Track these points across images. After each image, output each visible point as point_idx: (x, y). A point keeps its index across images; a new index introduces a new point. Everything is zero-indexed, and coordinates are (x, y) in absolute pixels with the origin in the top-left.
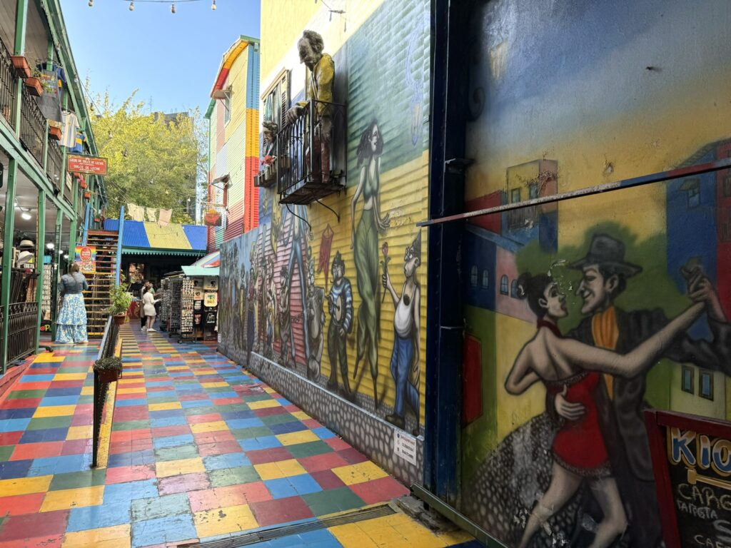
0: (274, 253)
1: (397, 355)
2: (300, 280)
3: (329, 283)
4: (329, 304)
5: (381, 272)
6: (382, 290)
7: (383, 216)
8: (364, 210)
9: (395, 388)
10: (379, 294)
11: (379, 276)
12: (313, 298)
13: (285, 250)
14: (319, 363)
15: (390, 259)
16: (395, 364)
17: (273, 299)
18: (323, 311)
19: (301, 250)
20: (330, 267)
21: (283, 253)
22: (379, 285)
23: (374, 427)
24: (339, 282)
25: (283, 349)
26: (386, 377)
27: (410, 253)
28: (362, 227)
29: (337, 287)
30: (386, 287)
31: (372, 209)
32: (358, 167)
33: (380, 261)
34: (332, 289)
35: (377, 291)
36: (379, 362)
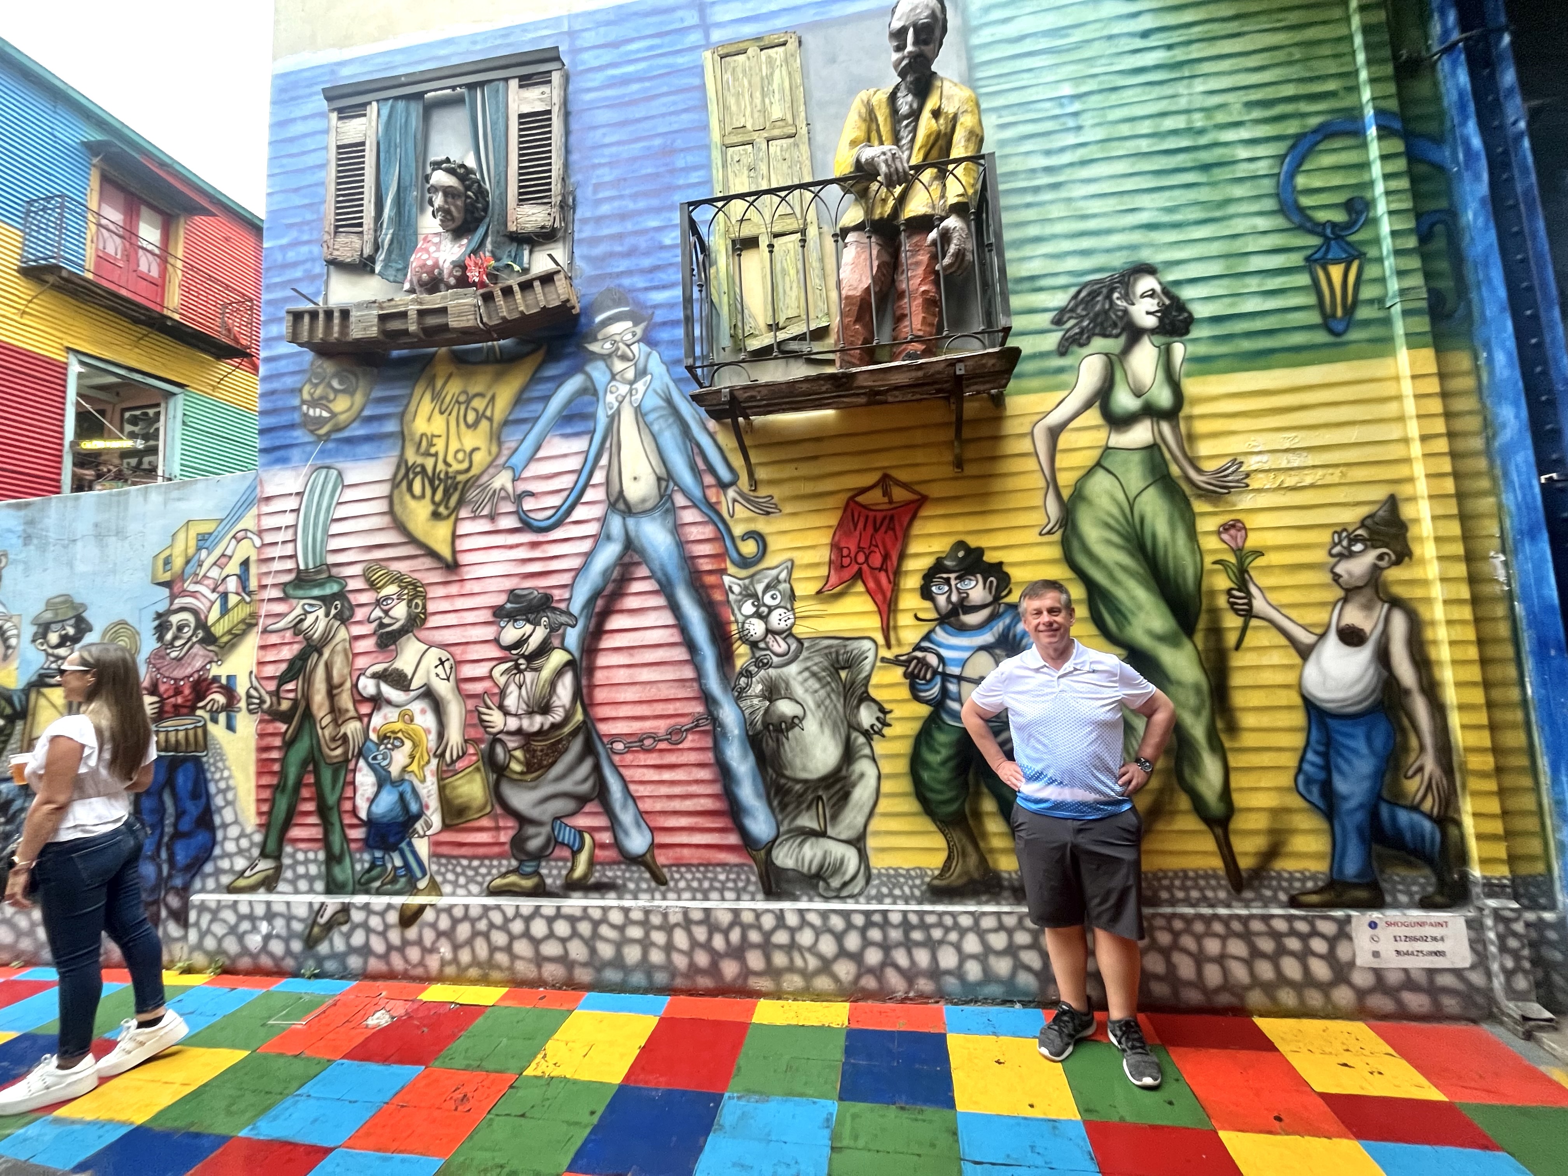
0: (432, 553)
1: (1325, 755)
2: (682, 625)
3: (904, 620)
4: (906, 675)
5: (1222, 582)
6: (1232, 622)
7: (1210, 466)
8: (1107, 448)
9: (1324, 825)
10: (1216, 631)
11: (1212, 593)
12: (793, 669)
13: (534, 545)
14: (858, 842)
15: (1258, 553)
16: (1322, 775)
17: (429, 694)
18: (865, 697)
19: (681, 544)
20: (912, 582)
21: (523, 553)
22: (1214, 612)
23: (1247, 936)
24: (971, 619)
25: (534, 844)
26: (1275, 812)
27: (1356, 540)
28: (1101, 483)
29: (963, 629)
30: (1248, 614)
31: (1152, 450)
32: (1063, 350)
33: (1208, 560)
34: (927, 637)
35: (1202, 623)
36: (1233, 784)
